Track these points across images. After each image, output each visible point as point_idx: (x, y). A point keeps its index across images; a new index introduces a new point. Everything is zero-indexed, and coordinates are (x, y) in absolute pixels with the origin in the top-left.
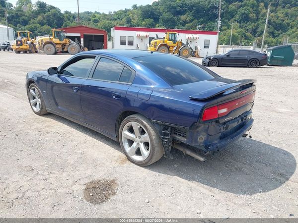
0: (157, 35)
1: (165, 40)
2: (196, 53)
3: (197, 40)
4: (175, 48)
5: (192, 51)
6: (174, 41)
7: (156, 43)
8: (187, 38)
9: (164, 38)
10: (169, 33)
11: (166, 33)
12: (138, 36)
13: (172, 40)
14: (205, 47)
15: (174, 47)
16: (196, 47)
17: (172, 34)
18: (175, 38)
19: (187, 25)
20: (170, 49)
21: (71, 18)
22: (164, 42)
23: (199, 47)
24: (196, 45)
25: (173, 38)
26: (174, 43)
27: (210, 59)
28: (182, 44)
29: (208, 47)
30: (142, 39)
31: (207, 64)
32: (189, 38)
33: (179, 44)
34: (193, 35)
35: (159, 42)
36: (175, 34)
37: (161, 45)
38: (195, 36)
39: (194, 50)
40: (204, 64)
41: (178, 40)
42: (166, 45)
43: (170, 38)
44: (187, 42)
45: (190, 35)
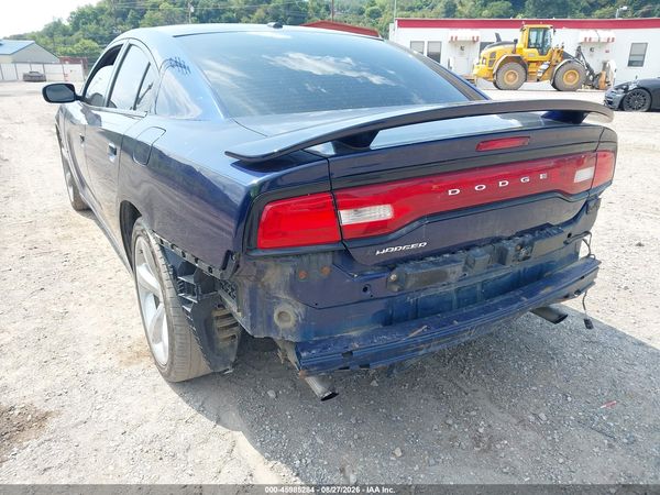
0: (497, 35)
1: (519, 45)
2: (603, 78)
3: (609, 46)
4: (544, 67)
5: (592, 73)
6: (542, 47)
7: (493, 54)
8: (582, 40)
9: (516, 41)
10: (531, 29)
11: (523, 30)
12: (453, 41)
13: (536, 46)
14: (631, 64)
15: (542, 63)
16: (605, 64)
17: (537, 30)
18: (544, 42)
19: (598, 12)
20: (530, 70)
21: (323, 10)
22: (514, 52)
23: (613, 65)
24: (605, 57)
25: (540, 41)
26: (542, 54)
27: (626, 90)
28: (564, 55)
29: (640, 63)
30: (462, 48)
31: (616, 105)
32: (587, 41)
33: (556, 57)
34: (600, 31)
35: (503, 52)
36: (546, 30)
37: (508, 60)
38: (604, 34)
39: (596, 72)
40: (610, 103)
41: (554, 46)
42: (518, 60)
43: (533, 41)
44: (579, 49)
45: (591, 34)
